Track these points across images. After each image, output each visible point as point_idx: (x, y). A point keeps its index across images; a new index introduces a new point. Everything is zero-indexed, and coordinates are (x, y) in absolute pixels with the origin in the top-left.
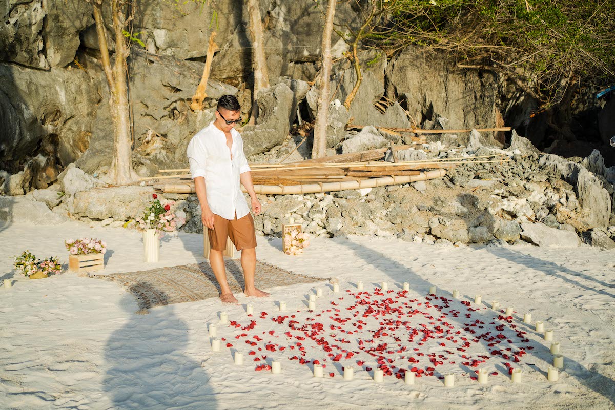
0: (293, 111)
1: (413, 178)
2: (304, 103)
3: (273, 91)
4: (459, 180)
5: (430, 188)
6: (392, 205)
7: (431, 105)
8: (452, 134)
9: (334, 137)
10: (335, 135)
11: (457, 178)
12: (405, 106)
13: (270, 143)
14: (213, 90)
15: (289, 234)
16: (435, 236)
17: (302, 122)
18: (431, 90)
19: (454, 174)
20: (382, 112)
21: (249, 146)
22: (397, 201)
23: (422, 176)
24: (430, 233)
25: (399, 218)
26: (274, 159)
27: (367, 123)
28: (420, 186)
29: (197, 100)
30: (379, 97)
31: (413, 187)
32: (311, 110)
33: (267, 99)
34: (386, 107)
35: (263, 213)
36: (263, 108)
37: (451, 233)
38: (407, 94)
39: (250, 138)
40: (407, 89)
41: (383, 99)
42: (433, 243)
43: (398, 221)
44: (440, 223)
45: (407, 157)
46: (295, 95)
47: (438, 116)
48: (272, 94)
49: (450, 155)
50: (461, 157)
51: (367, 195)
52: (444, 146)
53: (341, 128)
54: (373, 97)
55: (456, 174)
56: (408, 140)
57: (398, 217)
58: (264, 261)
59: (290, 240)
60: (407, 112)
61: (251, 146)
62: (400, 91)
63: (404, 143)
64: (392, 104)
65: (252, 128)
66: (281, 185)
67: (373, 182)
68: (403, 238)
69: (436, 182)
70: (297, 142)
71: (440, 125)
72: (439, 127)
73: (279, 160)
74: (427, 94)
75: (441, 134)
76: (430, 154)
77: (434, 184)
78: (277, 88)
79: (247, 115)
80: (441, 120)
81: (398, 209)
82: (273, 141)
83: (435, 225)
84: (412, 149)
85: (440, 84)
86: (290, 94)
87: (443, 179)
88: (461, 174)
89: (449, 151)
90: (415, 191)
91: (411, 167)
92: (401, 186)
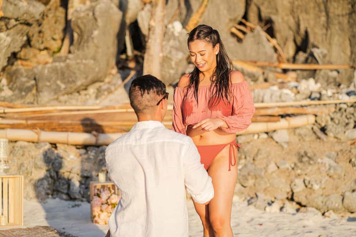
0: (120, 37)
1: (271, 126)
2: (135, 27)
3: (93, 9)
4: (333, 130)
5: (295, 139)
6: (243, 161)
7: (306, 33)
8: (332, 70)
9: (172, 72)
10: (172, 69)
11: (331, 126)
12: (271, 32)
13: (86, 78)
14: (11, 8)
15: (98, 195)
16: (299, 204)
17: (133, 52)
18: (307, 13)
19: (327, 121)
20: (240, 40)
21: (59, 82)
22: (250, 157)
23: (283, 123)
24: (292, 199)
25: (252, 178)
26: (92, 101)
28: (282, 136)
30: (235, 19)
31: (272, 137)
32: (144, 36)
33: (85, 21)
34: (244, 33)
35: (69, 170)
36: (79, 32)
37: (321, 199)
38: (274, 18)
39: (59, 72)
40: (274, 11)
41: (241, 23)
42: (295, 212)
43: (250, 182)
44: (306, 186)
45: (267, 98)
46: (124, 16)
47: (314, 46)
48: (91, 14)
49: (324, 98)
50: (338, 99)
52: (319, 85)
53: (180, 61)
54: (227, 21)
55: (330, 122)
56: (271, 76)
57: (249, 178)
58: (63, 231)
59: (99, 203)
60: (274, 42)
61: (62, 82)
62: (265, 13)
63: (266, 80)
64: (252, 30)
65: (64, 58)
66: (94, 133)
68: (255, 206)
69: (302, 131)
70: (124, 79)
71: (315, 59)
72: (314, 61)
73: (98, 102)
74: (301, 18)
75: (315, 71)
76: (298, 96)
77: (300, 135)
78: (98, 6)
79: (59, 42)
80: (317, 52)
81: (251, 167)
82: (90, 78)
83: (299, 188)
84: (275, 88)
85: (319, 5)
86: (117, 15)
87: (312, 128)
88: (337, 122)
89: (324, 92)
90: (274, 143)
91: (269, 112)
92: (256, 137)
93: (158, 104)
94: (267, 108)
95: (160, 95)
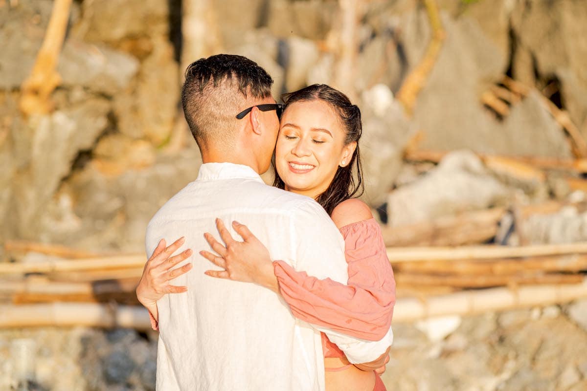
1: (568, 292)
6: (511, 365)
12: (557, 100)
20: (499, 117)
22: (526, 354)
27: (456, 145)
29: (36, 92)
30: (490, 79)
31: (567, 315)
34: (508, 103)
41: (502, 85)
45: (555, 232)
51: (447, 338)
56: (561, 186)
60: (563, 118)
62: (546, 65)
63: (552, 194)
64: (523, 97)
67: (463, 302)
81: (526, 376)
84: (570, 212)
90: (571, 327)
91: (562, 264)
92: (536, 313)
93: (240, 117)
94: (557, 256)
95: (249, 96)
